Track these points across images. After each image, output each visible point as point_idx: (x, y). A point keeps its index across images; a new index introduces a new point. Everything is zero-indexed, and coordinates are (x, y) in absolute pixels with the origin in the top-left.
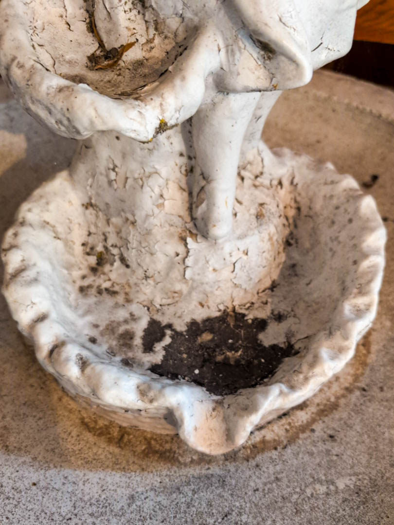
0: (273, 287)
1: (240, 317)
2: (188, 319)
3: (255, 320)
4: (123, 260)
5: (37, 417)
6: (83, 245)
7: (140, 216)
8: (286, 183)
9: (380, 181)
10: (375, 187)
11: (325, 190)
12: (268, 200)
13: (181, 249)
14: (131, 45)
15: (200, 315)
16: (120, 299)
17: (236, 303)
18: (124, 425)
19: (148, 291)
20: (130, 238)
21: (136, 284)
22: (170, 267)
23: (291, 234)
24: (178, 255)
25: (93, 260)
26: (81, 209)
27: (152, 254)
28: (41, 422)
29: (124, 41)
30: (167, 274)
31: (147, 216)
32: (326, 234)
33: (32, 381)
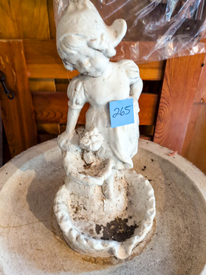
0: (127, 209)
1: (120, 219)
2: (106, 223)
3: (124, 219)
4: (84, 208)
5: (70, 260)
6: (71, 205)
7: (89, 196)
8: (123, 178)
9: (147, 168)
10: (146, 170)
11: (135, 179)
12: (120, 184)
13: (102, 203)
14: (93, 163)
15: (109, 221)
16: (86, 220)
17: (118, 215)
18: (95, 257)
19: (93, 216)
20: (87, 202)
21: (89, 215)
22: (99, 209)
23: (127, 192)
24: (101, 205)
25: (75, 210)
26: (69, 195)
27: (94, 206)
28: (71, 261)
29: (92, 162)
30: (99, 211)
31: (92, 195)
32: (137, 191)
33: (64, 250)
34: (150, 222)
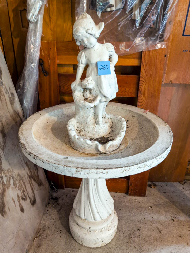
0: (109, 133)
1: (104, 137)
2: (96, 138)
3: (107, 137)
4: (84, 130)
6: (77, 129)
7: (87, 122)
8: (110, 118)
9: (129, 121)
12: (107, 120)
13: (94, 126)
14: (89, 98)
15: (98, 137)
16: (84, 136)
17: (104, 135)
18: (88, 153)
19: (89, 134)
20: (86, 126)
21: (87, 134)
22: (93, 129)
23: (112, 126)
24: (94, 127)
25: (79, 131)
26: (76, 123)
27: (90, 128)
30: (92, 131)
31: (89, 122)
32: (117, 125)
34: (121, 135)
